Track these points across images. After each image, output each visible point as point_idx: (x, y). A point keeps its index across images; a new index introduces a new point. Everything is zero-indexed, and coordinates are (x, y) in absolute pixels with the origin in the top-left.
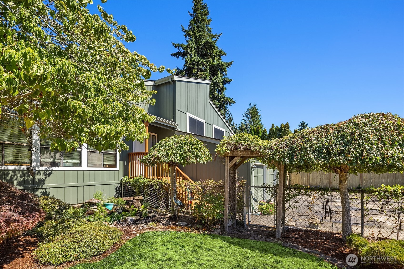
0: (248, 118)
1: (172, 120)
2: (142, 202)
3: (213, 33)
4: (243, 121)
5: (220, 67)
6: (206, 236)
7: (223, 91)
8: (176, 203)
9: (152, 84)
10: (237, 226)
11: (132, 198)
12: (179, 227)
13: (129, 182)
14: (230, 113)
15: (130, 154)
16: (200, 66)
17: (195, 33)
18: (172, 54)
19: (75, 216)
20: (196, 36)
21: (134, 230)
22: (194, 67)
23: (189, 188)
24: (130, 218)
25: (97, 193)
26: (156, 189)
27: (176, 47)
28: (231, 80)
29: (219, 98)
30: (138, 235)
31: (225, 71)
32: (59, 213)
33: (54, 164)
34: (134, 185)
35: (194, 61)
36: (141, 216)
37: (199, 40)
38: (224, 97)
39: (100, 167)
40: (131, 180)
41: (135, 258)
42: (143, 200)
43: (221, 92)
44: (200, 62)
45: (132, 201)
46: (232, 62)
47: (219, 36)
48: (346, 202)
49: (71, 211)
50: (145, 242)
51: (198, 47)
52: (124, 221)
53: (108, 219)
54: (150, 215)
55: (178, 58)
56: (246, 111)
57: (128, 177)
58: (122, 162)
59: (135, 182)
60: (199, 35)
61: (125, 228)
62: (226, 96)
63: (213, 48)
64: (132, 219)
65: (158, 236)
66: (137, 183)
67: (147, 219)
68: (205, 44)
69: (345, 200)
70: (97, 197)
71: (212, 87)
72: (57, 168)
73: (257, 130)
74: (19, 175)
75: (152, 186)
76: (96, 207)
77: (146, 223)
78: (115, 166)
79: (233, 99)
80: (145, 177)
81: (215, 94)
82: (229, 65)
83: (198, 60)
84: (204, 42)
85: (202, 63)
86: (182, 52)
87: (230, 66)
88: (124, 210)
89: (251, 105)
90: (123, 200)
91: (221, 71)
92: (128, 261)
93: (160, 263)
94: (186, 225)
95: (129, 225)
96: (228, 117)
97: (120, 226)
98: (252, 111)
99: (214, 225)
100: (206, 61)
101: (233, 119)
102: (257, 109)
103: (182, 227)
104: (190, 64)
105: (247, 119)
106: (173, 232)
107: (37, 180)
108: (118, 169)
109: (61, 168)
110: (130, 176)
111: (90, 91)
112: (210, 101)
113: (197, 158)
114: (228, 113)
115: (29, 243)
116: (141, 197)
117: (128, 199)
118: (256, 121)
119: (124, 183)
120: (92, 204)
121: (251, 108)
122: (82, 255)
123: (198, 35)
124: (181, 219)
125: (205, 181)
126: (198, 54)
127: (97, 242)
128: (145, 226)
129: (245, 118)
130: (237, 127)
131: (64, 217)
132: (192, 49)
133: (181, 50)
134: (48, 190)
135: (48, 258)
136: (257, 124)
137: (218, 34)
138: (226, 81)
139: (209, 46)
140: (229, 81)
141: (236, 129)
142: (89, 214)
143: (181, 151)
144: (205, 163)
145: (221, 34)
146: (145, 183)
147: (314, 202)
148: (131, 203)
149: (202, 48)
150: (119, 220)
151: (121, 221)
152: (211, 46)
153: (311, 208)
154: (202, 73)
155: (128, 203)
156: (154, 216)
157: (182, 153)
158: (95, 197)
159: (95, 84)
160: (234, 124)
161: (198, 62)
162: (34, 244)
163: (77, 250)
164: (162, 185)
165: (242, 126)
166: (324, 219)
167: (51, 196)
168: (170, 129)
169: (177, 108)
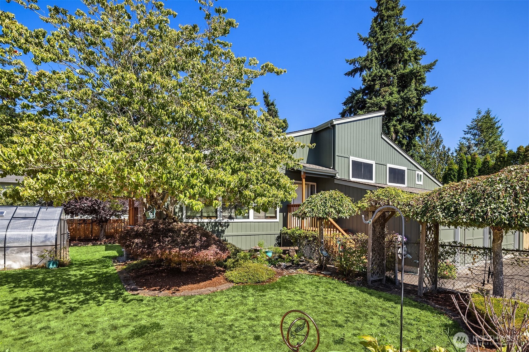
0: (475, 135)
1: (332, 167)
2: (297, 251)
3: (408, 25)
4: (464, 141)
5: (413, 75)
6: (344, 284)
7: (421, 106)
8: (322, 253)
9: (311, 131)
10: (386, 282)
11: (288, 248)
12: (322, 275)
13: (287, 233)
14: (437, 132)
15: (289, 206)
16: (384, 79)
17: (378, 38)
18: (346, 74)
19: (245, 258)
20: (379, 41)
21: (285, 272)
22: (374, 84)
23: (340, 241)
24: (283, 264)
25: (261, 242)
26: (310, 241)
27: (350, 64)
28: (434, 88)
29: (413, 118)
30: (287, 276)
31: (422, 78)
32: (235, 254)
33: (230, 217)
34: (291, 236)
35: (375, 75)
36: (293, 264)
37: (382, 45)
38: (421, 115)
39: (263, 219)
40: (289, 231)
41: (280, 288)
42: (299, 250)
43: (417, 108)
44: (384, 75)
45: (288, 250)
46: (435, 62)
47: (417, 26)
48: (497, 263)
49: (242, 254)
50: (291, 281)
51: (381, 55)
52: (279, 266)
53: (267, 263)
54: (301, 263)
55: (354, 77)
56: (469, 124)
57: (287, 228)
58: (282, 214)
59: (292, 233)
60: (383, 39)
61: (279, 270)
62: (425, 113)
63: (403, 51)
64: (285, 265)
65: (303, 279)
66: (293, 234)
67: (297, 266)
68: (391, 48)
69: (496, 261)
70: (260, 245)
71: (401, 105)
72: (232, 221)
73: (471, 160)
74: (210, 227)
75: (306, 237)
76: (259, 253)
77: (295, 269)
78: (275, 217)
79: (436, 116)
80: (302, 228)
81: (405, 114)
82: (429, 68)
83: (380, 74)
84: (390, 46)
85: (387, 75)
86: (359, 67)
87: (431, 69)
88: (280, 257)
89: (479, 113)
90: (281, 249)
91: (416, 79)
92: (276, 288)
93: (296, 292)
94: (329, 274)
95: (282, 269)
96: (433, 140)
97: (275, 269)
98: (483, 122)
99: (356, 277)
100: (392, 72)
101: (442, 141)
102: (492, 119)
103: (325, 275)
104: (369, 81)
105: (472, 137)
106: (316, 279)
107: (220, 230)
108: (277, 220)
109: (235, 220)
110: (289, 227)
111: (254, 181)
112: (383, 136)
113: (339, 213)
114: (433, 134)
115: (220, 271)
116: (297, 248)
117: (285, 248)
118: (490, 138)
119: (283, 234)
120: (256, 251)
121: (479, 118)
122: (249, 281)
123: (381, 40)
124: (326, 269)
125: (355, 234)
126: (380, 65)
127: (258, 274)
128: (294, 271)
129: (469, 136)
130: (450, 153)
131: (238, 257)
132: (372, 60)
133: (357, 66)
134: (227, 238)
135: (232, 278)
136: (493, 142)
137: (415, 24)
138: (425, 91)
139: (398, 49)
140: (430, 91)
141: (448, 156)
142: (254, 258)
143: (324, 207)
144: (348, 218)
145: (421, 23)
146: (300, 234)
147: (475, 262)
148: (287, 252)
149: (386, 56)
150: (275, 265)
151: (277, 265)
152: (400, 48)
153: (472, 270)
154: (387, 89)
155: (284, 252)
156: (305, 265)
157: (326, 209)
158: (258, 245)
159: (256, 176)
160: (444, 149)
161: (381, 76)
162: (224, 272)
163: (246, 277)
164: (315, 236)
165: (461, 149)
166: (486, 282)
167: (229, 242)
168: (329, 178)
169: (337, 154)
